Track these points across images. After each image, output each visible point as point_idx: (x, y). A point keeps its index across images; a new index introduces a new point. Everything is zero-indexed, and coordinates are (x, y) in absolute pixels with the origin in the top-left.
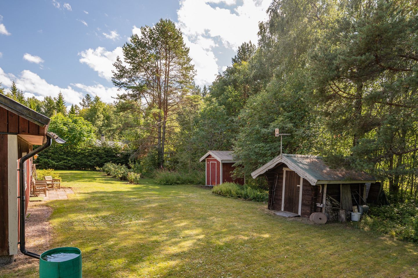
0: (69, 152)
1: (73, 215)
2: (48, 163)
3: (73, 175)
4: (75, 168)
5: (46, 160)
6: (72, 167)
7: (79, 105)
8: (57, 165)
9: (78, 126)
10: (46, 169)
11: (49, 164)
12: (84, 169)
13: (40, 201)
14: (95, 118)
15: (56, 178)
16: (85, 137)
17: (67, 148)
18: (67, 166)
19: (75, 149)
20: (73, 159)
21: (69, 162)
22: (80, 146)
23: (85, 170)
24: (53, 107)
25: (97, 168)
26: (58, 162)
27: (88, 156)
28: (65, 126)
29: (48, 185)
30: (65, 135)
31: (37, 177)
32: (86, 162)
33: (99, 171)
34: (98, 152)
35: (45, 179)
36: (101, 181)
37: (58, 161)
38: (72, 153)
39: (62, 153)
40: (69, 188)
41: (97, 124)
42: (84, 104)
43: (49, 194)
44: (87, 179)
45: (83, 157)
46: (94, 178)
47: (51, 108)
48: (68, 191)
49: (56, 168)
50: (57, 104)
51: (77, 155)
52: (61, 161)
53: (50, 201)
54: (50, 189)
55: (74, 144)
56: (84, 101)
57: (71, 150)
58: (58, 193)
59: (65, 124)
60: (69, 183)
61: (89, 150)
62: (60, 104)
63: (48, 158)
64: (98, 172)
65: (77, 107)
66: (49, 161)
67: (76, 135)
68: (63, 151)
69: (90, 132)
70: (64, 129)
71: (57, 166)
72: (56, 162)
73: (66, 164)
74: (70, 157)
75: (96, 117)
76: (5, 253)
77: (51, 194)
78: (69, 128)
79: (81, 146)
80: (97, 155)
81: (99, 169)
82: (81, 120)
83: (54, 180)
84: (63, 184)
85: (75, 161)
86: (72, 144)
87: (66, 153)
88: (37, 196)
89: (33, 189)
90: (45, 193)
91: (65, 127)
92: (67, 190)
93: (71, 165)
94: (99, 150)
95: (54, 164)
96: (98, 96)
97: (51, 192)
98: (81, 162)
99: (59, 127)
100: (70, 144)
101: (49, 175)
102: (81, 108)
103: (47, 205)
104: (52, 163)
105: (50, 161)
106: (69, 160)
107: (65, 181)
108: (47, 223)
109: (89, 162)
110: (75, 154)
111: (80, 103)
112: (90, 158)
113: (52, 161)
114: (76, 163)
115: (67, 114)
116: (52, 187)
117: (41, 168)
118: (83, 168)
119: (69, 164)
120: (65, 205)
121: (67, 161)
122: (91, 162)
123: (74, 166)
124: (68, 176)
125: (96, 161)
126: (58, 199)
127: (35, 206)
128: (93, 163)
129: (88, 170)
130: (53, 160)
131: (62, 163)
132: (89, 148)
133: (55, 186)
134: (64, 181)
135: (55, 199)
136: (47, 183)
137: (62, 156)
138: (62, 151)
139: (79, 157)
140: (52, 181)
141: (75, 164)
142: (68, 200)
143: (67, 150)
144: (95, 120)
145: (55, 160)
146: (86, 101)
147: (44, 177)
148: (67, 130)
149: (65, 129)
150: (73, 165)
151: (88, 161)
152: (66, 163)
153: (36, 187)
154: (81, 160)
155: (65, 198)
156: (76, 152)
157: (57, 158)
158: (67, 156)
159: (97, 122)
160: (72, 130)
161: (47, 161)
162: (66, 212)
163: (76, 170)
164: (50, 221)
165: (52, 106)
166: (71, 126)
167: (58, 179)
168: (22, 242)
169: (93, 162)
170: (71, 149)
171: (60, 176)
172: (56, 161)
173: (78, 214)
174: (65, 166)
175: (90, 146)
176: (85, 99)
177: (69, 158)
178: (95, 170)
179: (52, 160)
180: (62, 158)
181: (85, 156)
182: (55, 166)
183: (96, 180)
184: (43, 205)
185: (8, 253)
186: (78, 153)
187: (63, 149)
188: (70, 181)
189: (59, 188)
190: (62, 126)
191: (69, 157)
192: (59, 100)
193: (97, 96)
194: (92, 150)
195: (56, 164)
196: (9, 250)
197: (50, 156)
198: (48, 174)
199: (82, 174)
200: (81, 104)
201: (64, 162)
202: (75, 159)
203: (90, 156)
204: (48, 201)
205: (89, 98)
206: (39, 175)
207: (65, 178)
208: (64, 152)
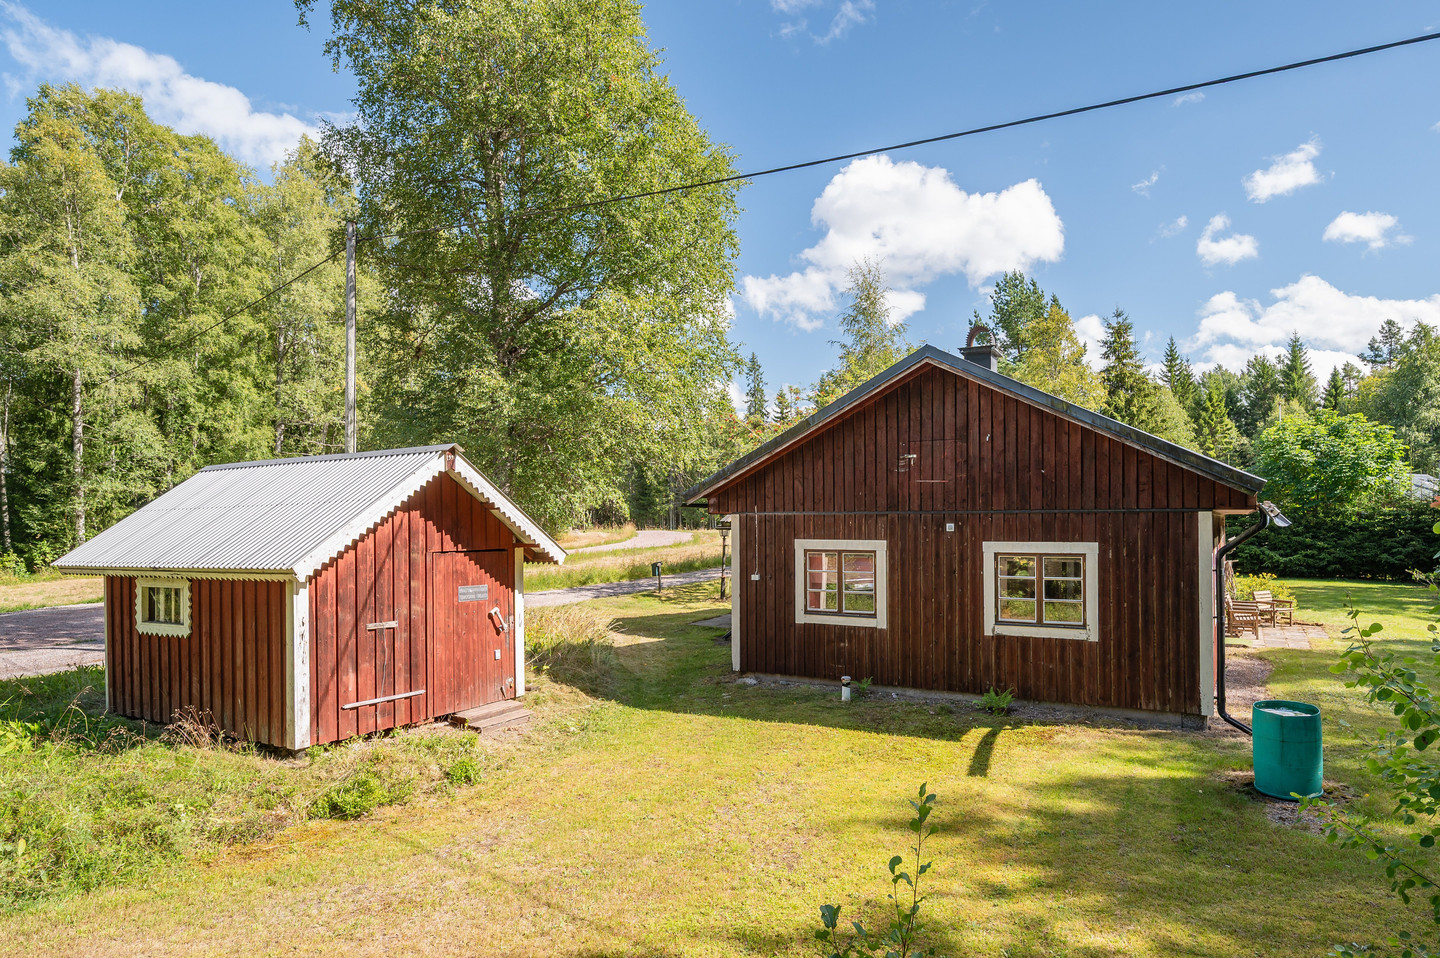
0: (1319, 525)
1: (1321, 681)
2: (1261, 557)
3: (1332, 593)
4: (1339, 572)
5: (1255, 549)
6: (1329, 569)
7: (1358, 363)
8: (1285, 563)
9: (1346, 443)
10: (1256, 573)
11: (1263, 562)
12: (1369, 576)
13: (1244, 646)
14: (1415, 399)
15: (1281, 598)
16: (1371, 475)
17: (1315, 515)
18: (1315, 568)
19: (1337, 515)
20: (1333, 547)
21: (1319, 554)
22: (1354, 506)
23: (1373, 580)
24: (1274, 385)
25: (1417, 575)
26: (1287, 556)
27: (1383, 535)
28: (1306, 449)
29: (1262, 613)
30: (1309, 474)
31: (1237, 593)
32: (1377, 555)
33: (1421, 582)
34: (1419, 522)
35: (1254, 599)
36: (1422, 615)
37: (1289, 551)
38: (1329, 530)
39: (1300, 529)
40: (1317, 625)
41: (1425, 418)
42: (1376, 356)
43: (1264, 635)
44: (1374, 607)
45: (1365, 540)
46: (1401, 606)
47: (1267, 391)
48: (1313, 633)
49: (1283, 573)
50: (1286, 375)
51: (1346, 531)
52: (1295, 552)
53: (1266, 649)
54: (1267, 624)
55: (1336, 501)
56: (1376, 345)
57: (1328, 520)
58: (1287, 634)
59: (1305, 444)
60: (1317, 612)
61: (1385, 515)
62: (1294, 375)
63: (1260, 545)
64: (1420, 588)
65: (1352, 369)
66: (1263, 553)
67: (1340, 471)
68: (1303, 522)
69: (1390, 458)
70: (1305, 459)
71: (1285, 567)
72: (1281, 555)
73: (1310, 561)
74: (1324, 540)
75: (1420, 395)
76: (1194, 709)
77: (1269, 635)
78: (1319, 454)
79: (1359, 504)
80: (1415, 531)
81: (1423, 576)
82: (1358, 425)
83: (1276, 602)
84: (1299, 615)
85: (1338, 553)
86: (1329, 499)
87: (1312, 527)
88: (1237, 636)
89: (1229, 620)
90: (1256, 633)
91: (1306, 452)
92: (1310, 629)
93: (1325, 563)
94: (1423, 513)
95: (1278, 561)
96: (1425, 322)
97: (1268, 630)
98: (1361, 553)
99: (1288, 453)
100: (1322, 499)
101: (1265, 589)
102: (1366, 370)
103: (1260, 658)
104: (1272, 557)
105: (1267, 552)
106: (1320, 550)
107: (1308, 608)
108: (1262, 689)
109: (1385, 556)
110: (1339, 531)
111: (1362, 357)
112: (1388, 542)
113: (1272, 554)
114: (1342, 559)
115: (1317, 400)
116: (1272, 619)
117: (1245, 573)
118: (1366, 572)
119: (1321, 560)
120: (1303, 661)
121: (1316, 552)
122: (1393, 555)
123: (1338, 566)
124: (1317, 594)
125: (1410, 549)
126: (1286, 646)
127: (1235, 655)
128: (1402, 557)
129: (1384, 581)
130: (1274, 548)
131: (1301, 557)
132: (1386, 509)
133: (1279, 616)
134: (1304, 608)
135: (1278, 646)
136: (1260, 608)
137: (1300, 539)
138: (1300, 524)
139: (1351, 540)
140: (1272, 605)
141: (1340, 561)
142: (1310, 651)
143: (1313, 520)
144: (1414, 407)
145: (1280, 549)
146: (1381, 345)
147: (1253, 595)
148: (1312, 459)
149: (1308, 457)
150: (1334, 563)
151: (1385, 551)
152: (1312, 556)
153: (1236, 615)
154: (1359, 546)
155: (1305, 646)
156: (1343, 524)
157: (1286, 543)
158: (1313, 537)
159: (1425, 414)
160: (1327, 459)
161: (1258, 551)
162: (1304, 674)
163: (1342, 579)
164: (1268, 686)
165: (1269, 385)
166: (1323, 448)
167: (1288, 599)
168: (1221, 701)
169: (1400, 553)
170: (1327, 514)
171: (1291, 594)
172: (1282, 552)
173: (1332, 682)
174: (1308, 566)
175: (1390, 504)
176: (1379, 337)
177: (1320, 544)
178: (1408, 579)
179: (1270, 550)
180: (1300, 543)
181: (1373, 534)
182: (1278, 566)
183: (1404, 609)
184: (1251, 656)
185: (1200, 710)
186: (1350, 527)
187: (1302, 517)
188: (1325, 608)
189: (1290, 624)
190: (1297, 450)
191: (1320, 540)
192: (1292, 361)
193: (1420, 325)
194: (1397, 516)
195: (1282, 560)
196: (1200, 706)
197: (1266, 538)
198: (1261, 585)
199: (1360, 592)
200: (1364, 359)
201: (1306, 556)
202: (1338, 545)
203: (1391, 534)
204: (1263, 649)
205: (1394, 330)
206: (1240, 588)
207: (1305, 600)
208: (1305, 527)
